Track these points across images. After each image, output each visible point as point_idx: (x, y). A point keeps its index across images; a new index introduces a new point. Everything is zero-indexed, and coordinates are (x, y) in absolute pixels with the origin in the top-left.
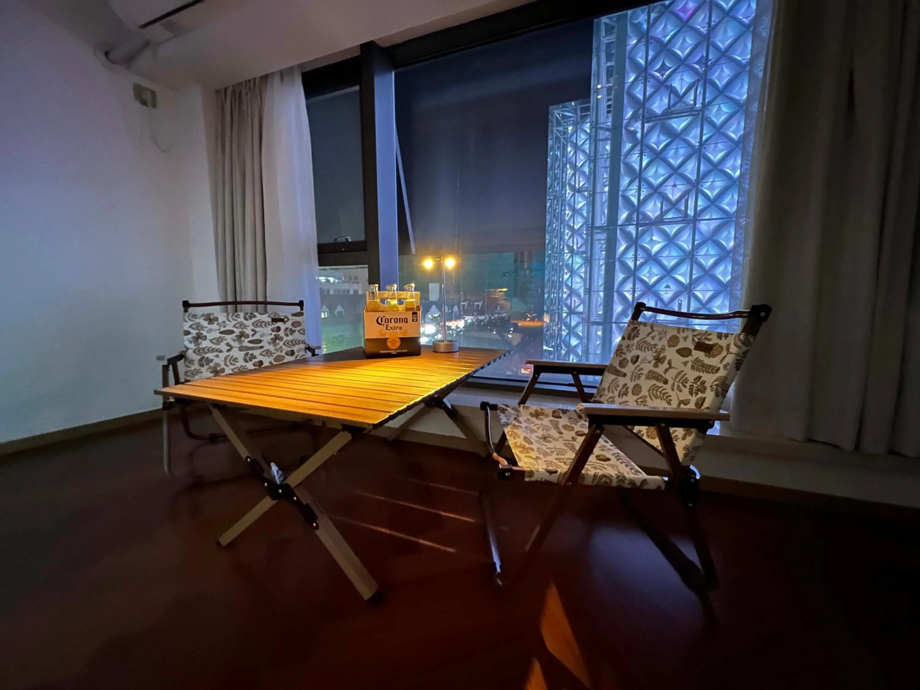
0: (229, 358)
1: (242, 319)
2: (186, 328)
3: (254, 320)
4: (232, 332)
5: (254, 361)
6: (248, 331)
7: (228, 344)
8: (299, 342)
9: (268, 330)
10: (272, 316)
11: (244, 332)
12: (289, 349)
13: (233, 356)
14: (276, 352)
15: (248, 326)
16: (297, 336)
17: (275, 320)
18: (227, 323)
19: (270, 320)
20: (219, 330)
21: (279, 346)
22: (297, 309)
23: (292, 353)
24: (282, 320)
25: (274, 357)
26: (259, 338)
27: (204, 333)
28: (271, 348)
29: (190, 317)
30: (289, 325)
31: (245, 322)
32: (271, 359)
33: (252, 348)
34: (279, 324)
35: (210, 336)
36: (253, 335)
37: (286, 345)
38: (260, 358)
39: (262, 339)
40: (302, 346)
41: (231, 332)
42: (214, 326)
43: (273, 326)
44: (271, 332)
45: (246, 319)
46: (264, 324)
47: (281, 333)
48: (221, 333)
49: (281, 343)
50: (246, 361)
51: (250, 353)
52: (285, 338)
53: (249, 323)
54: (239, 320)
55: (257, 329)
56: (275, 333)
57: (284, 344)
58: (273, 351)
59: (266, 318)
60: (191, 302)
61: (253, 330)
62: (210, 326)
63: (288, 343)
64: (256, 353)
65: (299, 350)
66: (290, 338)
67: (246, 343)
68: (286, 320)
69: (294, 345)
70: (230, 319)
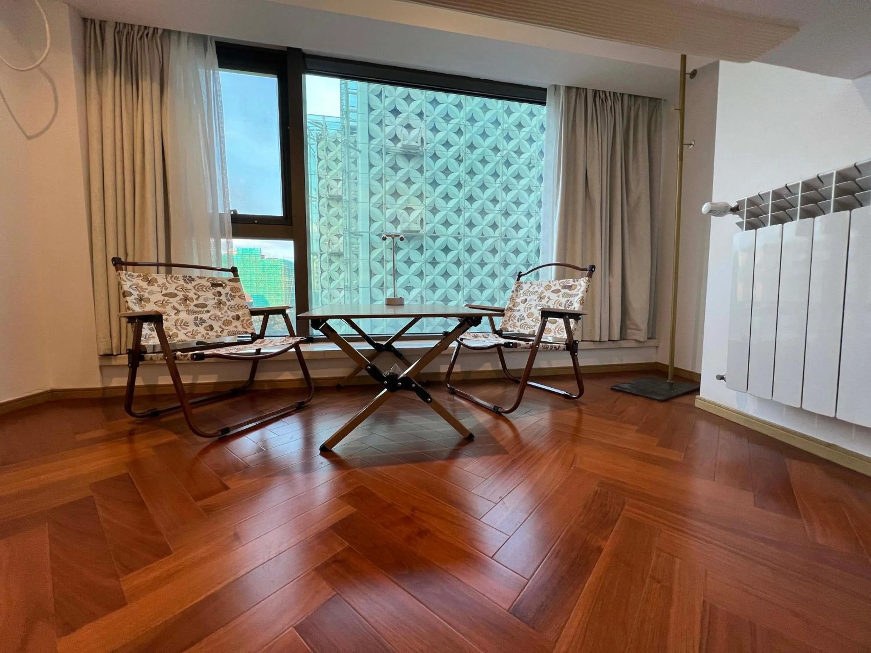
0: (179, 322)
2: (126, 289)
3: (194, 283)
4: (175, 295)
5: (204, 325)
6: (191, 295)
7: (174, 308)
8: (241, 307)
9: (209, 295)
10: (210, 280)
11: (188, 296)
12: (234, 314)
13: (182, 320)
15: (190, 290)
16: (237, 301)
17: (214, 285)
18: (168, 285)
19: (209, 284)
20: (161, 292)
21: (224, 311)
22: (232, 275)
23: (238, 318)
24: (221, 285)
25: (222, 321)
26: (203, 302)
27: (146, 295)
28: (218, 312)
30: (227, 290)
31: (186, 285)
32: (220, 324)
33: (199, 312)
34: (219, 289)
35: (154, 298)
36: (197, 299)
37: (230, 310)
38: (209, 322)
39: (206, 303)
40: (247, 311)
41: (173, 295)
42: (155, 288)
43: (214, 291)
44: (213, 297)
45: (187, 283)
46: (204, 288)
47: (223, 298)
48: (163, 295)
49: (226, 308)
50: (197, 325)
51: (199, 317)
52: (228, 303)
53: (190, 286)
54: (180, 283)
55: (200, 293)
56: (218, 298)
57: (228, 309)
58: (221, 316)
59: (205, 282)
60: (122, 260)
61: (195, 294)
62: (150, 288)
63: (231, 308)
64: (205, 316)
66: (232, 303)
67: (192, 307)
68: (224, 285)
69: (237, 310)
70: (170, 281)
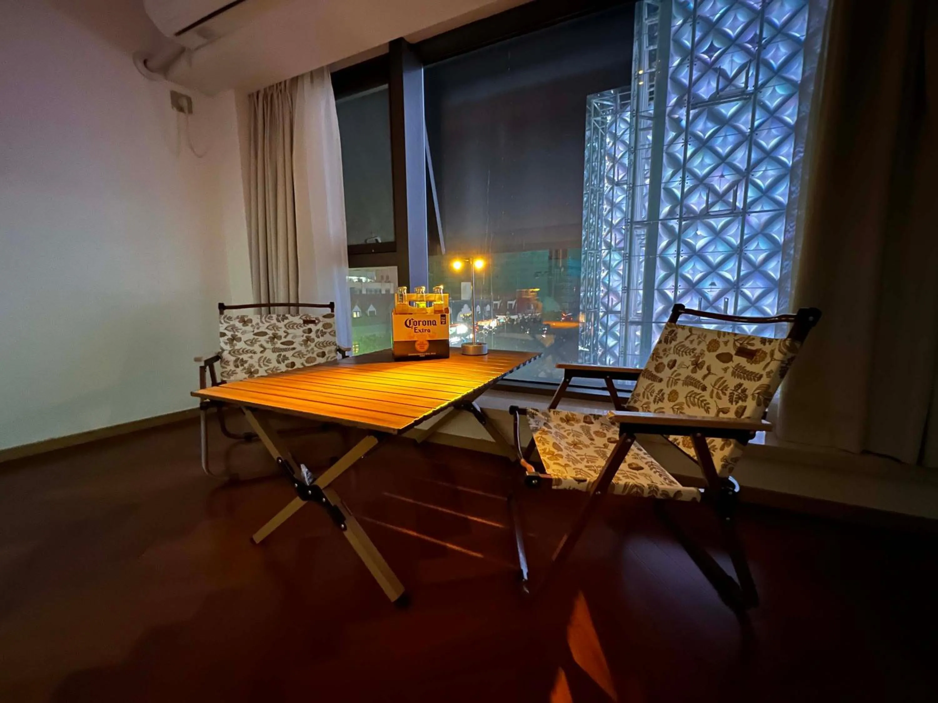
0: (263, 359)
1: (274, 321)
2: (222, 330)
3: (286, 321)
5: (286, 362)
6: (281, 333)
7: (261, 346)
8: (329, 343)
9: (299, 332)
10: (304, 318)
11: (277, 334)
12: (320, 351)
13: (266, 358)
14: (307, 353)
15: (281, 328)
16: (327, 338)
17: (306, 322)
18: (261, 324)
19: (302, 322)
20: (253, 332)
21: (310, 348)
22: (328, 310)
23: (323, 355)
24: (313, 322)
25: (305, 359)
26: (291, 340)
27: (239, 335)
28: (303, 349)
29: (226, 319)
30: (320, 326)
31: (278, 324)
32: (303, 360)
33: (285, 350)
34: (311, 326)
35: (244, 338)
36: (285, 337)
37: (317, 347)
38: (291, 360)
39: (294, 341)
40: (333, 348)
41: (264, 334)
42: (249, 328)
43: (305, 328)
44: (302, 334)
45: (279, 321)
46: (295, 326)
47: (313, 335)
48: (255, 334)
49: (313, 345)
50: (279, 362)
51: (282, 354)
52: (317, 340)
53: (281, 325)
54: (272, 322)
55: (290, 331)
56: (307, 335)
57: (315, 346)
58: (305, 353)
59: (297, 320)
60: (226, 304)
61: (285, 332)
62: (244, 328)
63: (319, 344)
64: (289, 354)
65: (330, 352)
66: (321, 339)
67: (279, 345)
68: (317, 321)
69: (325, 347)
70: (264, 321)
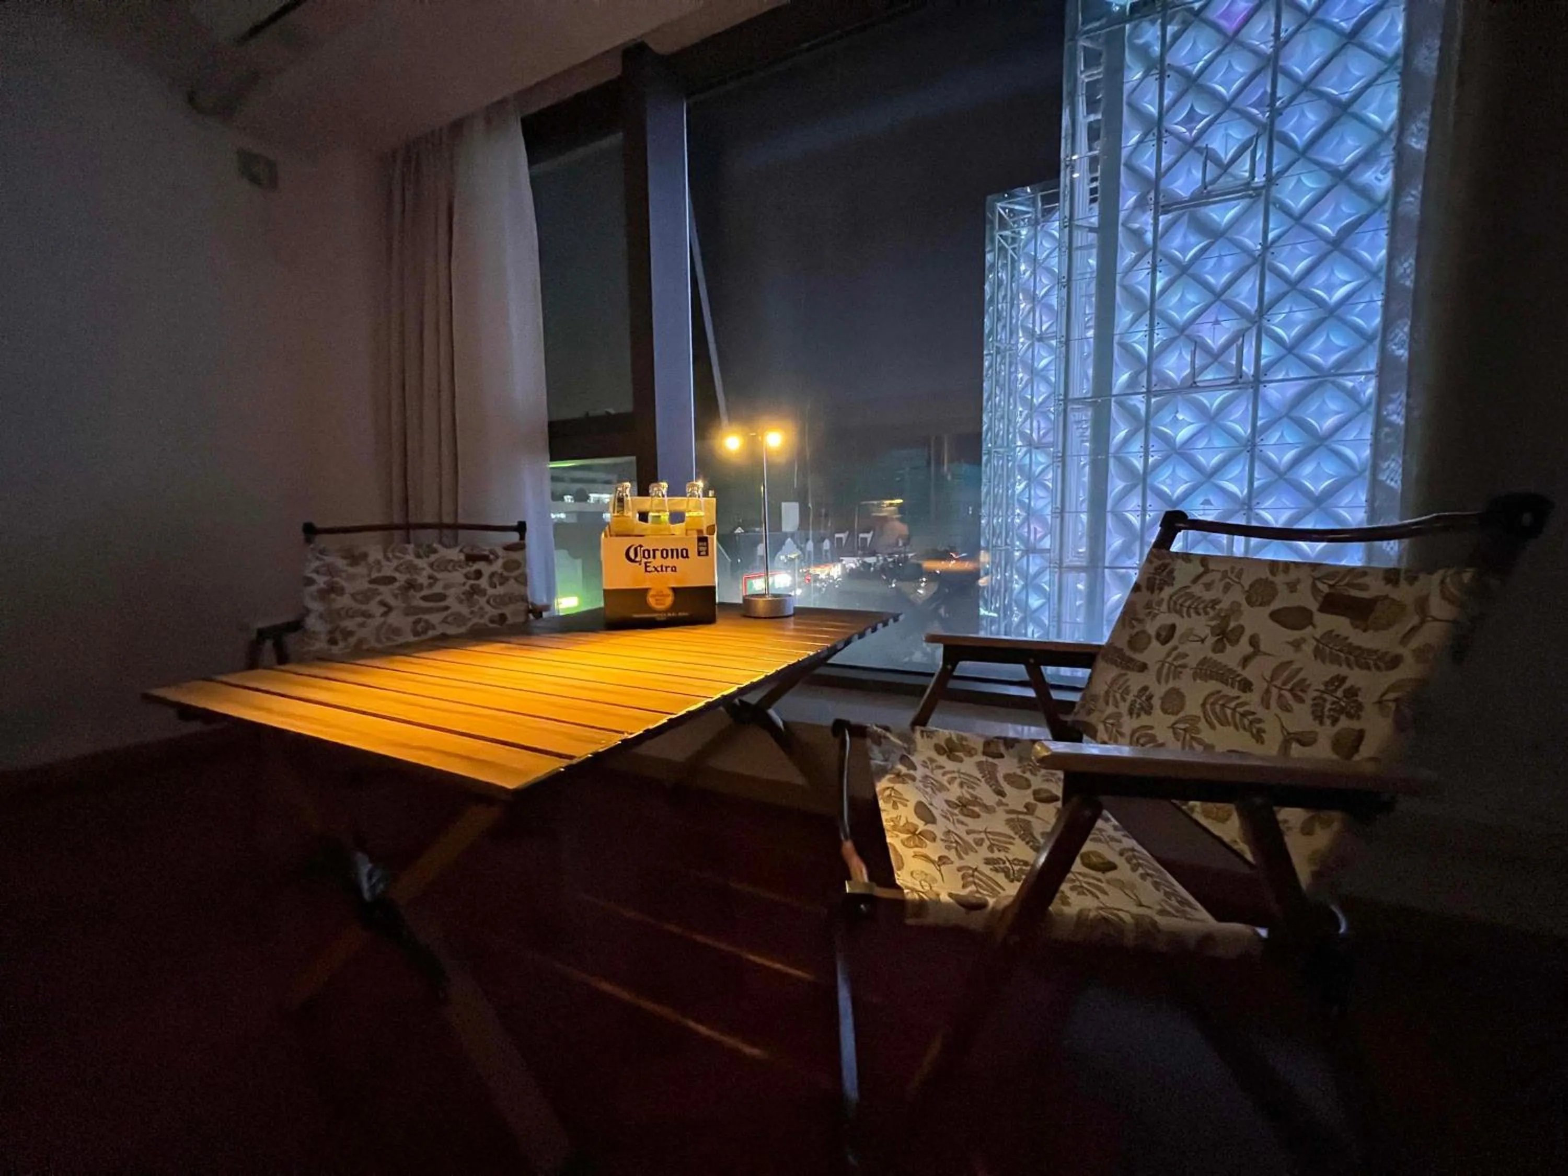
0: (385, 628)
1: (410, 557)
2: (308, 573)
3: (433, 557)
5: (430, 633)
6: (422, 579)
7: (383, 603)
8: (514, 598)
9: (457, 576)
10: (467, 550)
11: (415, 580)
12: (496, 612)
13: (391, 625)
14: (471, 616)
15: (423, 569)
16: (512, 587)
17: (471, 558)
18: (384, 563)
19: (462, 557)
20: (369, 575)
21: (478, 606)
22: (514, 537)
23: (502, 618)
24: (485, 558)
25: (467, 627)
26: (442, 591)
27: (341, 582)
28: (464, 610)
29: (316, 553)
30: (497, 566)
31: (417, 562)
33: (428, 610)
34: (480, 565)
35: (351, 588)
37: (490, 605)
38: (441, 629)
39: (447, 593)
40: (521, 606)
41: (391, 580)
42: (361, 570)
43: (468, 569)
44: (463, 580)
45: (419, 556)
46: (451, 565)
47: (483, 583)
48: (373, 581)
49: (482, 601)
51: (424, 620)
52: (491, 591)
53: (421, 563)
54: (407, 558)
55: (438, 575)
56: (472, 582)
57: (488, 602)
58: (467, 616)
59: (454, 554)
60: (318, 525)
61: (430, 577)
62: (351, 570)
63: (495, 600)
64: (435, 618)
65: (515, 613)
66: (500, 590)
67: (417, 601)
68: (492, 557)
69: (506, 604)
70: (390, 556)
